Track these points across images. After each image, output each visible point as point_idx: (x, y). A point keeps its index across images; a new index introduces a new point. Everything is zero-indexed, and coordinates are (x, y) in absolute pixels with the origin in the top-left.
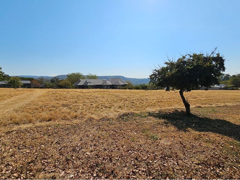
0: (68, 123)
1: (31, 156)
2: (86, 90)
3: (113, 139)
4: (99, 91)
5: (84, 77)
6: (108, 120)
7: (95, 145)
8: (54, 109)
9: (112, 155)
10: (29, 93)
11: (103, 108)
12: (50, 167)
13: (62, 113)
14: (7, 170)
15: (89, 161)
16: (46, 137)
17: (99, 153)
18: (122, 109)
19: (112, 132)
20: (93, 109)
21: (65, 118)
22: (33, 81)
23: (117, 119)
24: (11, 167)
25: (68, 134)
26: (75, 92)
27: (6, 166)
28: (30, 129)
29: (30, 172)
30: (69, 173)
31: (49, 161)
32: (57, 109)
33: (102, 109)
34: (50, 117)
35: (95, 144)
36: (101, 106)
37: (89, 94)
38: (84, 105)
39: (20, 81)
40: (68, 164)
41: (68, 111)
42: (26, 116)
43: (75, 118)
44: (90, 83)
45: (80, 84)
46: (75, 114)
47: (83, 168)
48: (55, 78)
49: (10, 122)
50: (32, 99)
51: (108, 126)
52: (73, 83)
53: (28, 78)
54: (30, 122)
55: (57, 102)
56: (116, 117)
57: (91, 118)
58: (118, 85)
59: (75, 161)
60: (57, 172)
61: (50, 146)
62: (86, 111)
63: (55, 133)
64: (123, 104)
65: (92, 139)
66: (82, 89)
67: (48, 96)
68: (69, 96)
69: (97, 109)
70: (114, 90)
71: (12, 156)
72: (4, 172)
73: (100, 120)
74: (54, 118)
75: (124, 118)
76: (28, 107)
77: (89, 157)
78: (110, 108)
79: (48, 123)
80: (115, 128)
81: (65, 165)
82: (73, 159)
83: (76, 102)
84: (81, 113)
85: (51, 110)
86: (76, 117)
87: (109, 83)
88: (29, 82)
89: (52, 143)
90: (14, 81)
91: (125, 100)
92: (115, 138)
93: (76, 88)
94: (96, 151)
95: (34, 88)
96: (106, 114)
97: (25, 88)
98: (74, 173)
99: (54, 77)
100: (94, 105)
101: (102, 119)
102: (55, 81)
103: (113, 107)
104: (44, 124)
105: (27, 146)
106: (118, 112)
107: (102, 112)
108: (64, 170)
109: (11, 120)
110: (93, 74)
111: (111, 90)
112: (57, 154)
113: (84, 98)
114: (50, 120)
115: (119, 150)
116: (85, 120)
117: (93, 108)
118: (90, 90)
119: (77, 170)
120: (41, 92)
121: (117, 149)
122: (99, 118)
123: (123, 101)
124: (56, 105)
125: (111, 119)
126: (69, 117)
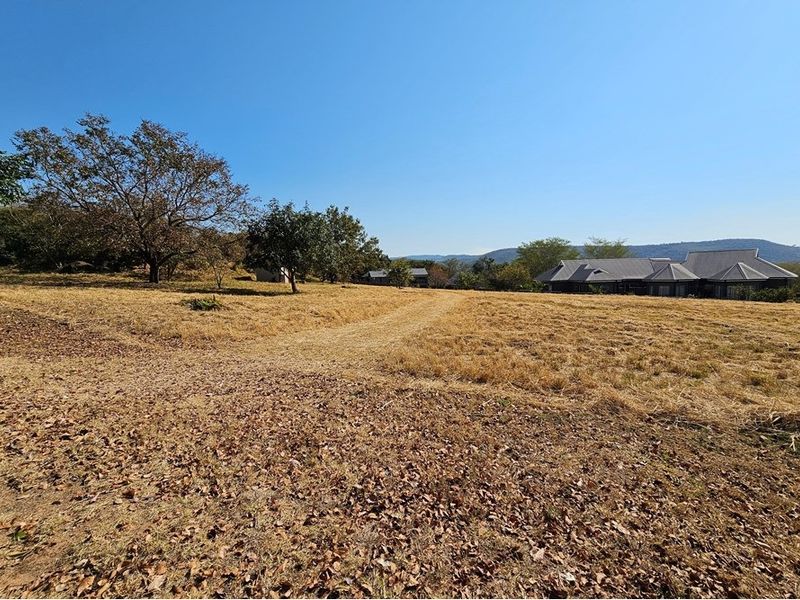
0: (536, 402)
1: (451, 465)
2: (580, 296)
3: (735, 515)
4: (637, 306)
5: (573, 253)
6: (693, 426)
7: (643, 507)
8: (488, 349)
9: (735, 583)
10: (426, 300)
11: (664, 375)
12: (502, 518)
13: (514, 365)
14: (411, 480)
15: (628, 556)
16: (478, 426)
17: (665, 543)
18: (767, 393)
19: (723, 483)
20: (617, 369)
21: (521, 383)
22: (433, 270)
23: (742, 431)
24: (418, 476)
25: (537, 436)
26: (545, 302)
27: (407, 468)
28: (440, 395)
29: (456, 507)
30: (560, 563)
31: (498, 498)
32: (497, 350)
33: (656, 374)
34: (484, 372)
35: (644, 505)
36: (653, 363)
37: (594, 313)
38: (579, 350)
39: (409, 271)
40: (554, 533)
41: (532, 362)
42: (428, 359)
43: (553, 388)
44: (599, 272)
45: (558, 277)
46: (555, 376)
47: (606, 572)
48: (483, 258)
49: (400, 366)
50: (435, 315)
51: (694, 452)
52: (535, 273)
53: (424, 262)
54: (437, 375)
55: (495, 330)
56: (740, 424)
57: (615, 401)
58: (735, 283)
59: (574, 534)
60: (522, 541)
61: (493, 455)
62: (592, 372)
63: (500, 422)
64: (773, 372)
65: (630, 484)
66: (565, 296)
67: (470, 310)
68: (528, 316)
69: (637, 374)
70: (708, 303)
71: (414, 448)
72: (405, 479)
73: (654, 416)
74: (493, 378)
75: (786, 439)
76: (429, 337)
77: (627, 544)
78: (697, 376)
79: (479, 388)
80: (738, 470)
81: (544, 533)
82: (565, 523)
83: (551, 336)
84: (575, 377)
85: (481, 353)
86: (557, 387)
87: (684, 272)
88: (423, 272)
89: (497, 448)
90: (398, 270)
91: (782, 351)
92: (744, 514)
93: (545, 290)
94: (653, 532)
95: (434, 287)
96: (680, 401)
97: (416, 286)
98: (577, 572)
99: (480, 257)
100: (622, 357)
101: (663, 414)
102: (482, 268)
103: (713, 378)
104: (469, 387)
105: (439, 435)
106: (745, 401)
107: (660, 386)
108: (541, 545)
109: (401, 362)
110: (611, 238)
111: (693, 302)
112: (513, 486)
113: (579, 326)
114: (481, 380)
115: (777, 580)
116: (592, 403)
117: (617, 365)
118: (596, 298)
119: (587, 566)
120: (450, 298)
121: (763, 571)
122: (651, 411)
123: (768, 356)
124: (494, 340)
125: (708, 427)
126: (535, 381)
